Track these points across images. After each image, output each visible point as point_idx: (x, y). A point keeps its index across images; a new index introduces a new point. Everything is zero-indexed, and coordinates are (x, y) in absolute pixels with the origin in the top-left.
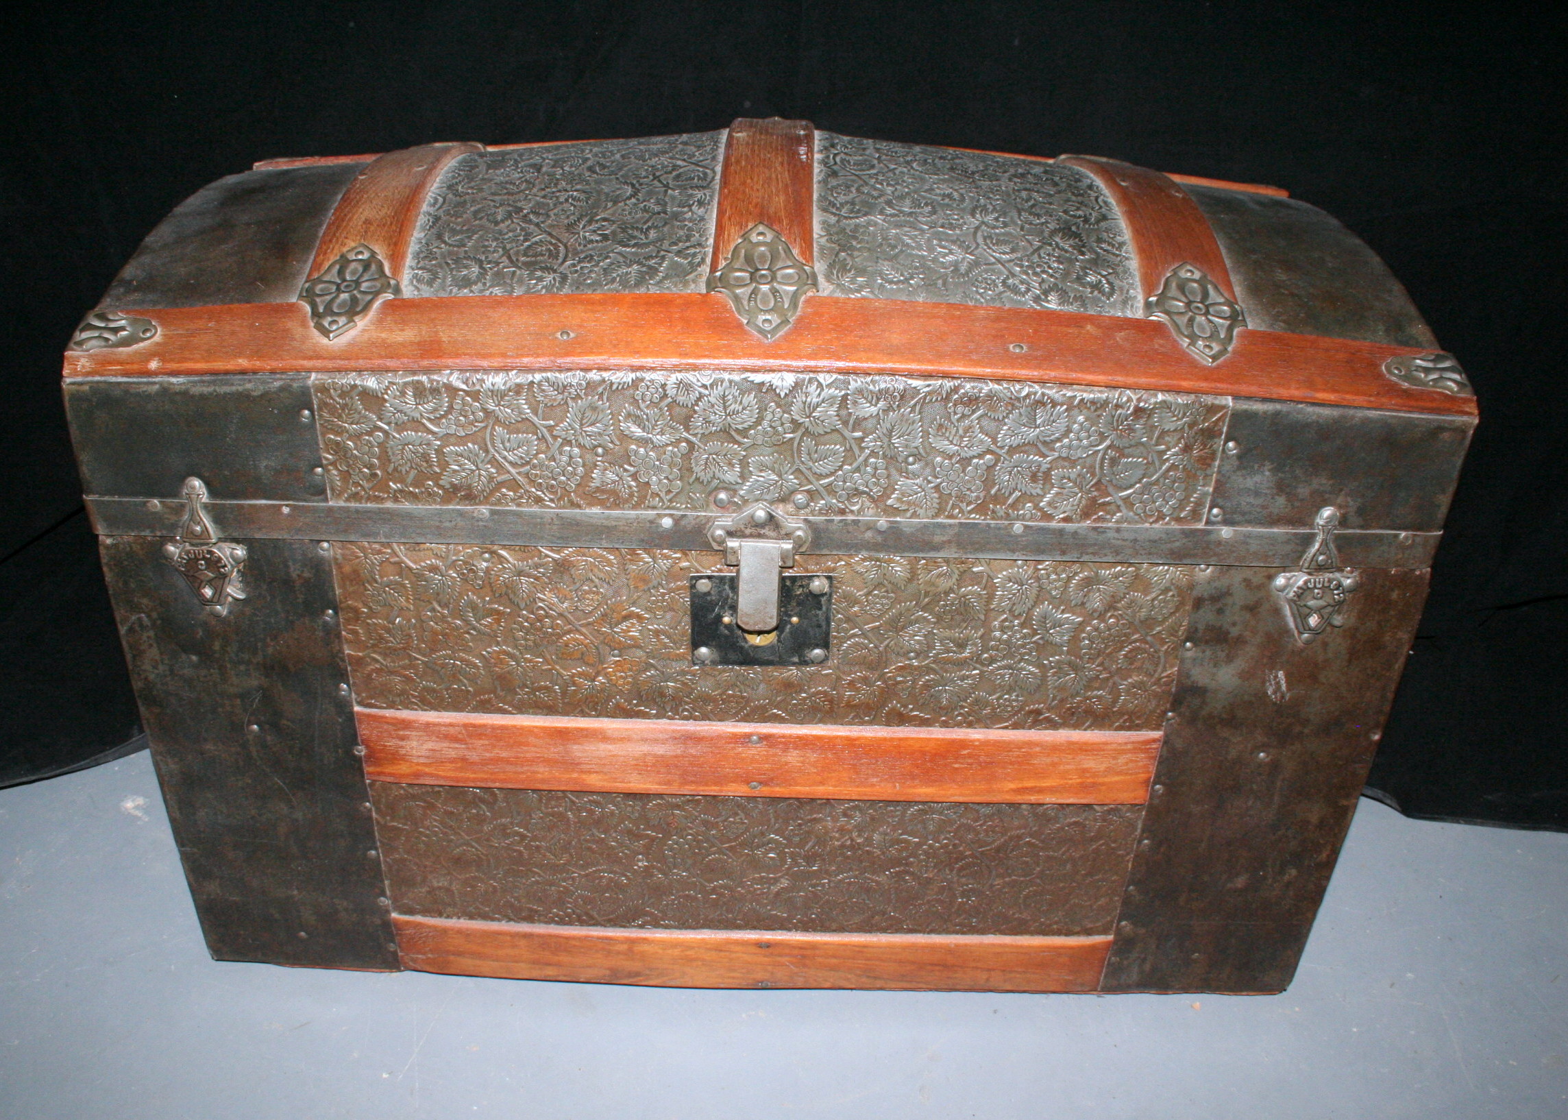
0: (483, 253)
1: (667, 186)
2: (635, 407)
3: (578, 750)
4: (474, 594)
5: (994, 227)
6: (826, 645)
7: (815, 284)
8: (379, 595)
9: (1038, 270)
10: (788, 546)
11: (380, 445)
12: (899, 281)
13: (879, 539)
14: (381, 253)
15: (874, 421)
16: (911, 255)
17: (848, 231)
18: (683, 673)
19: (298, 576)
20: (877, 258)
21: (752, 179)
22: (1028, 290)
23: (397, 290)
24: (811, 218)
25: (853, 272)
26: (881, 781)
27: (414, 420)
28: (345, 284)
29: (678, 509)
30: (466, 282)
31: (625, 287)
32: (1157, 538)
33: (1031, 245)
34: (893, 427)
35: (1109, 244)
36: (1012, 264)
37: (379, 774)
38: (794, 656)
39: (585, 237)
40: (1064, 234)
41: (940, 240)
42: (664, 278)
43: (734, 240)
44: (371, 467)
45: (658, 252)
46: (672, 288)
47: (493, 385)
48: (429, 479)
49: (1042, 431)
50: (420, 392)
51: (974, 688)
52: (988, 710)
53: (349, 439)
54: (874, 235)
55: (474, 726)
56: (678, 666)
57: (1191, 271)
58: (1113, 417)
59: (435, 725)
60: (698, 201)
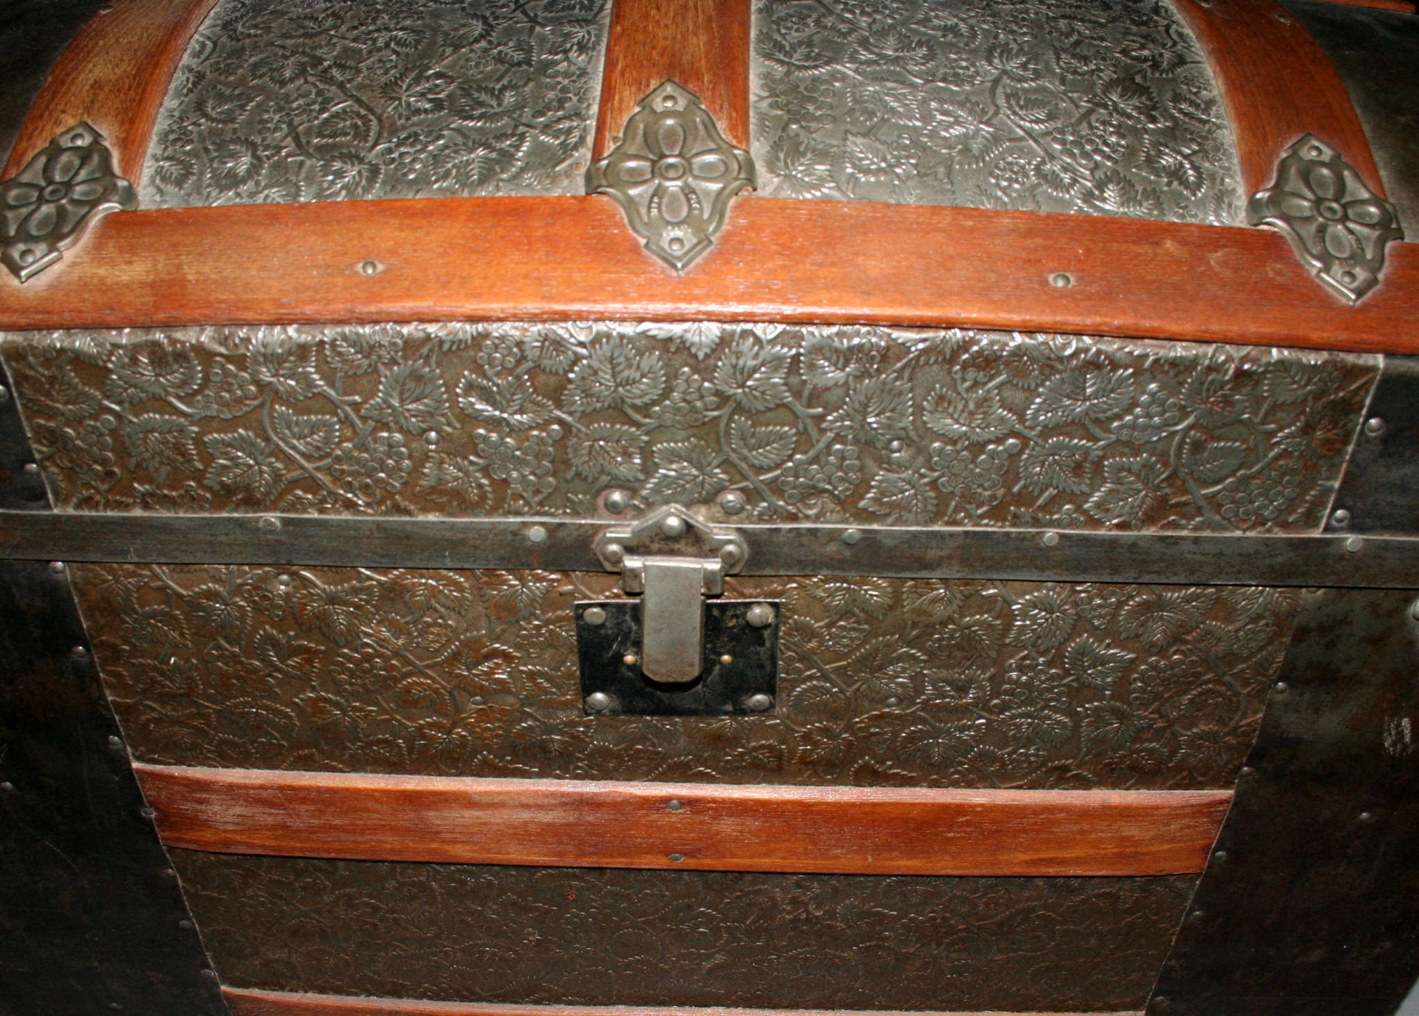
0: (260, 132)
1: (534, 21)
2: (479, 376)
3: (433, 817)
4: (273, 627)
5: (1021, 80)
6: (770, 689)
7: (751, 180)
8: (143, 629)
9: (1088, 147)
10: (714, 565)
11: (113, 432)
12: (880, 170)
13: (847, 553)
14: (108, 134)
15: (840, 391)
16: (897, 126)
17: (801, 89)
18: (572, 724)
19: (28, 605)
20: (846, 132)
21: (658, 9)
22: (1074, 181)
23: (129, 195)
24: (746, 70)
25: (809, 156)
26: (847, 853)
27: (155, 397)
28: (51, 188)
29: (552, 515)
30: (233, 180)
31: (463, 185)
32: (1252, 551)
33: (1077, 106)
34: (869, 400)
35: (1192, 103)
36: (1049, 139)
37: (179, 840)
38: (725, 703)
39: (409, 104)
40: (1125, 90)
41: (941, 101)
42: (522, 170)
43: (629, 108)
44: (104, 462)
45: (516, 127)
46: (532, 187)
47: (265, 346)
48: (189, 478)
49: (1094, 405)
50: (159, 358)
51: (978, 740)
52: (996, 767)
53: (68, 425)
54: (841, 95)
55: (292, 788)
56: (563, 716)
57: (1317, 148)
58: (1202, 384)
59: (239, 787)
60: (579, 43)
